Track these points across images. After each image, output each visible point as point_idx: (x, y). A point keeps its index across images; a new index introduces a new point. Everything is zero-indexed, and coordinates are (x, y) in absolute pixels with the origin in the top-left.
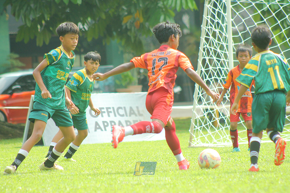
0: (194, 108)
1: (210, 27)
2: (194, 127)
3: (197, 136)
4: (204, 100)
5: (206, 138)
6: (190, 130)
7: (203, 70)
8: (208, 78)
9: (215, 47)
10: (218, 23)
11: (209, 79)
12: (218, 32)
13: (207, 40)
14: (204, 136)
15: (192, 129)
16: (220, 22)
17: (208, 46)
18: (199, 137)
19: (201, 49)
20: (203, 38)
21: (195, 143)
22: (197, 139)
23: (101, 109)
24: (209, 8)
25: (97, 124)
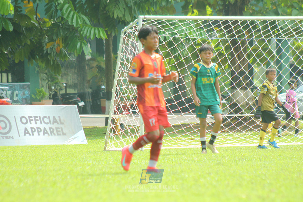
1: (124, 54)
2: (109, 135)
3: (111, 142)
4: (118, 113)
5: (119, 143)
6: (105, 137)
7: (118, 88)
10: (131, 51)
11: (123, 96)
12: (131, 58)
13: (122, 64)
14: (117, 141)
15: (107, 136)
16: (133, 50)
17: (122, 69)
18: (113, 143)
19: (117, 71)
20: (119, 62)
21: (110, 147)
22: (111, 144)
23: (29, 117)
24: (124, 38)
25: (26, 129)
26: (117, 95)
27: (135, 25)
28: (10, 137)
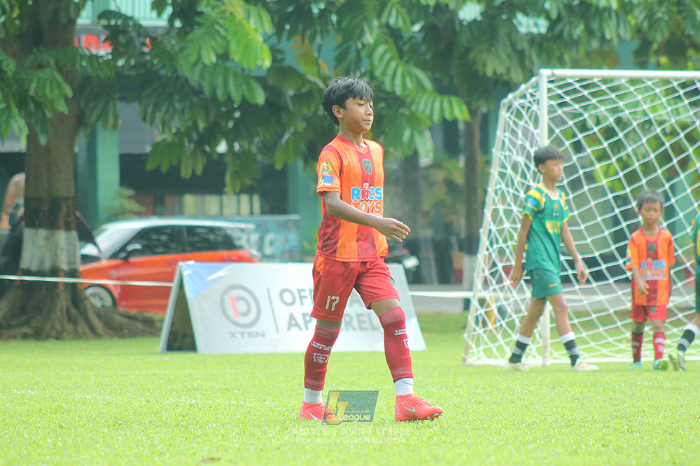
0: (474, 296)
1: (508, 153)
2: (472, 329)
3: (478, 345)
4: (494, 282)
5: (494, 350)
6: (465, 335)
7: (494, 228)
8: (502, 244)
9: (516, 190)
10: (523, 147)
11: (504, 246)
13: (502, 175)
14: (491, 345)
15: (469, 332)
16: (527, 145)
17: (503, 186)
18: (481, 348)
19: (490, 190)
20: (495, 172)
21: (475, 358)
22: (478, 352)
23: (300, 291)
24: (508, 119)
25: (292, 317)
26: (491, 244)
27: (531, 91)
28: (258, 333)
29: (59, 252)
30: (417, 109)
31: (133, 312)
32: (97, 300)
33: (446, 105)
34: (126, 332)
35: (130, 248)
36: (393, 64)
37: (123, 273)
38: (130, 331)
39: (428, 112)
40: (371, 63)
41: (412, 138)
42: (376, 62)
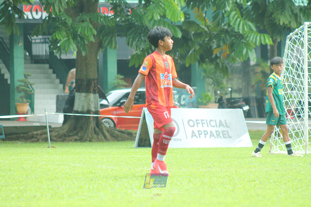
1: (289, 59)
2: (274, 138)
3: (276, 145)
5: (283, 147)
6: (270, 140)
8: (286, 100)
9: (293, 76)
10: (296, 57)
11: (288, 100)
12: (296, 64)
13: (287, 69)
15: (272, 139)
16: (298, 56)
17: (287, 74)
18: (278, 146)
21: (275, 151)
22: (276, 148)
23: (197, 120)
24: (290, 44)
25: (193, 132)
27: (300, 31)
28: (178, 139)
29: (91, 103)
30: (249, 40)
31: (123, 130)
32: (107, 124)
33: (262, 38)
34: (120, 138)
35: (122, 101)
36: (239, 20)
37: (118, 112)
38: (121, 138)
39: (254, 41)
40: (229, 20)
41: (247, 52)
42: (231, 19)
